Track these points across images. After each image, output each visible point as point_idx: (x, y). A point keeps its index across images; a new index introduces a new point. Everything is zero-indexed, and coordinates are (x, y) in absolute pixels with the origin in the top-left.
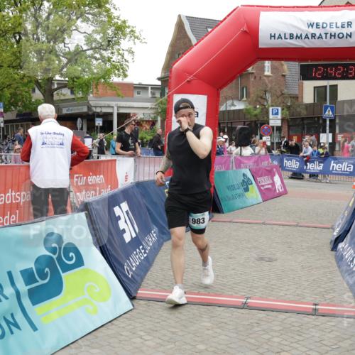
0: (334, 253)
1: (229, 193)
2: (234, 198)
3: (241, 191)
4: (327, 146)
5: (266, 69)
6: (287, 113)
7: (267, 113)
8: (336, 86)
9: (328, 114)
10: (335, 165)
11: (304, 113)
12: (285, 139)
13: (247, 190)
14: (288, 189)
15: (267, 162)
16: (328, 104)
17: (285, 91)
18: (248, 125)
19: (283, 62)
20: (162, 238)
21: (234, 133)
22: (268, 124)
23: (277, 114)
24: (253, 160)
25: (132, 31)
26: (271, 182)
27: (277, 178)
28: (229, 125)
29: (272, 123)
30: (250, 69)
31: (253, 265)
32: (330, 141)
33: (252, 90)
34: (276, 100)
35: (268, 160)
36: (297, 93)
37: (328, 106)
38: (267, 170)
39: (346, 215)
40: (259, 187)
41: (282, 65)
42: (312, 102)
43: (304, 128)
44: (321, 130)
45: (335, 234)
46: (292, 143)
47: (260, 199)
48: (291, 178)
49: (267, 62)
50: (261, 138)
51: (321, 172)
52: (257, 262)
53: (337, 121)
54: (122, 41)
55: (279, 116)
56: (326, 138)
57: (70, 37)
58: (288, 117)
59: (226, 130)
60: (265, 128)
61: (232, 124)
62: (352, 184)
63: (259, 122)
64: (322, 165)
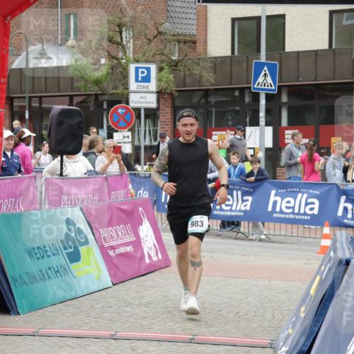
1: (33, 266)
2: (44, 276)
3: (61, 260)
4: (261, 155)
6: (171, 77)
7: (125, 76)
8: (283, 16)
9: (265, 82)
10: (278, 199)
11: (209, 79)
13: (75, 257)
15: (122, 192)
16: (263, 59)
17: (166, 26)
18: (79, 104)
21: (46, 123)
22: (127, 103)
23: (147, 79)
24: (90, 187)
26: (132, 238)
27: (146, 230)
28: (36, 104)
29: (136, 100)
32: (269, 143)
34: (145, 48)
35: (126, 187)
36: (195, 33)
37: (263, 65)
38: (123, 211)
39: (303, 315)
40: (103, 250)
42: (229, 53)
44: (248, 120)
47: (107, 280)
50: (110, 136)
51: (248, 216)
53: (284, 98)
55: (153, 86)
56: (258, 138)
58: (173, 88)
59: (27, 117)
60: (120, 111)
61: (40, 103)
62: (319, 245)
63: (106, 98)
64: (250, 198)
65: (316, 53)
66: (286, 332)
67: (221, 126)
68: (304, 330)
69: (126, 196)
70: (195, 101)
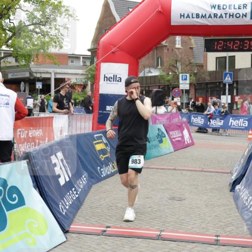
0: (232, 193)
3: (156, 142)
4: (227, 105)
5: (177, 42)
6: (194, 78)
7: (178, 78)
8: (234, 56)
9: (228, 80)
10: (233, 121)
11: (208, 79)
12: (193, 100)
13: (161, 142)
14: (195, 141)
15: (177, 119)
16: (227, 71)
17: (193, 61)
18: (162, 88)
19: (191, 37)
20: (91, 181)
22: (179, 88)
23: (186, 79)
24: (166, 117)
25: (67, 10)
27: (186, 132)
28: (147, 89)
29: (182, 87)
30: (164, 43)
31: (166, 203)
32: (229, 101)
33: (165, 60)
34: (185, 68)
35: (179, 117)
36: (203, 62)
37: (227, 73)
38: (177, 125)
39: (242, 162)
40: (171, 139)
41: (190, 39)
42: (215, 70)
43: (207, 91)
44: (222, 93)
45: (233, 177)
46: (199, 103)
47: (172, 149)
48: (198, 132)
49: (178, 36)
50: (173, 99)
51: (222, 127)
52: (169, 201)
53: (235, 85)
54: (58, 19)
55: (188, 82)
56: (225, 99)
57: (14, 14)
58: (195, 82)
59: (144, 93)
60: (176, 91)
61: (149, 88)
62: (247, 137)
63: (171, 86)
64: (223, 121)
65: (246, 69)
66: (236, 169)
67: (212, 95)
68: (243, 168)
69: (179, 120)
70: (203, 87)
